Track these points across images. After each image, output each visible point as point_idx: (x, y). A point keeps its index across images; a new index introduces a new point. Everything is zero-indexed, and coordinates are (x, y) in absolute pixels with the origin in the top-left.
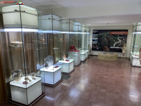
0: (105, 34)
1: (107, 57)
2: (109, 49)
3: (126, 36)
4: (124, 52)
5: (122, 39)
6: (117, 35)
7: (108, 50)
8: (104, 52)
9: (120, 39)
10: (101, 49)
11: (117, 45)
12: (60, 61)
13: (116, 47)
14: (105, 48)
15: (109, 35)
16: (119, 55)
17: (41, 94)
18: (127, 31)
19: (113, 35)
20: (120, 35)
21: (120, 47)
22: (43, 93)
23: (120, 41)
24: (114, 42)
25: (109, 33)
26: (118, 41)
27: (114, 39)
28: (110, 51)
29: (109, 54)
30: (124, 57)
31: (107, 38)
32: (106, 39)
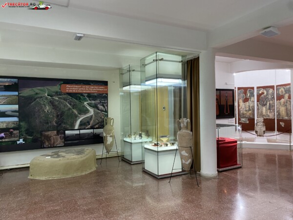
0: (45, 92)
2: (63, 140)
3: (103, 98)
5: (95, 107)
6: (82, 94)
7: (59, 141)
9: (90, 105)
14: (48, 138)
15: (57, 93)
18: (105, 83)
19: (70, 94)
20: (90, 96)
21: (92, 128)
23: (92, 111)
26: (87, 111)
27: (74, 106)
31: (52, 103)
32: (47, 108)
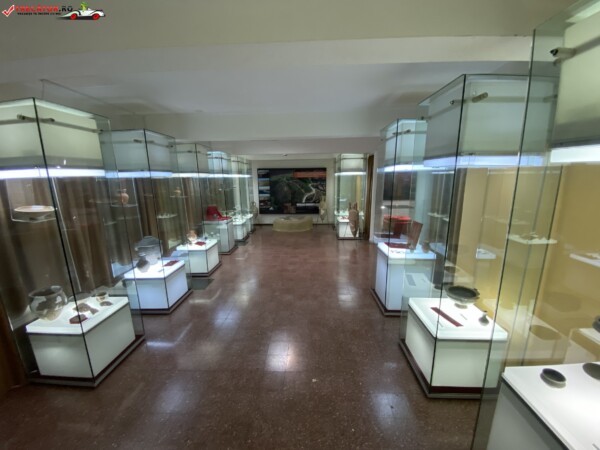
0: (284, 178)
1: (291, 226)
2: (295, 210)
3: (323, 181)
4: (322, 212)
5: (316, 187)
6: (307, 178)
7: (293, 210)
8: (285, 216)
9: (313, 186)
10: (280, 210)
11: (308, 200)
12: (181, 248)
13: (308, 205)
14: (286, 207)
15: (292, 178)
16: (315, 219)
17: (134, 338)
18: (324, 170)
19: (300, 179)
20: (313, 180)
21: (314, 202)
22: (138, 337)
23: (314, 191)
24: (303, 195)
25: (290, 175)
26: (311, 191)
27: (302, 187)
28: (297, 213)
29: (295, 220)
30: (325, 222)
31: (288, 185)
32: (286, 189)
